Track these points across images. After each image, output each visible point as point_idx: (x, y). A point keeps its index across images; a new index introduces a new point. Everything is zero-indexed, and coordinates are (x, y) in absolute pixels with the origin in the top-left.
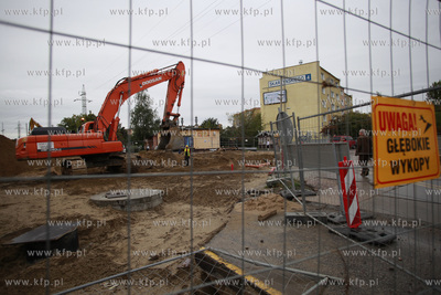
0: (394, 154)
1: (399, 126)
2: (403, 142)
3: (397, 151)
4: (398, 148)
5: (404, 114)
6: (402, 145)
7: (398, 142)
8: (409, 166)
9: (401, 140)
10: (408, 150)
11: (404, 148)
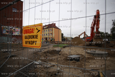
0: (26, 39)
1: (28, 32)
2: (29, 36)
3: (27, 39)
4: (27, 38)
5: (30, 29)
6: (28, 37)
7: (27, 37)
8: (30, 43)
9: (28, 36)
10: (30, 39)
11: (29, 38)
